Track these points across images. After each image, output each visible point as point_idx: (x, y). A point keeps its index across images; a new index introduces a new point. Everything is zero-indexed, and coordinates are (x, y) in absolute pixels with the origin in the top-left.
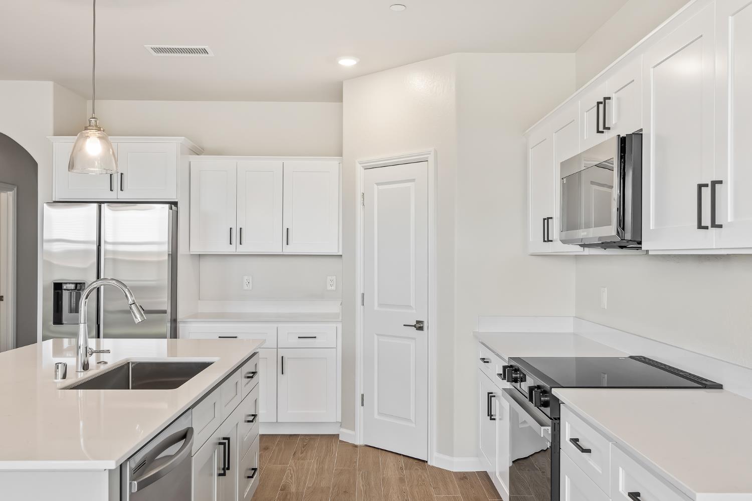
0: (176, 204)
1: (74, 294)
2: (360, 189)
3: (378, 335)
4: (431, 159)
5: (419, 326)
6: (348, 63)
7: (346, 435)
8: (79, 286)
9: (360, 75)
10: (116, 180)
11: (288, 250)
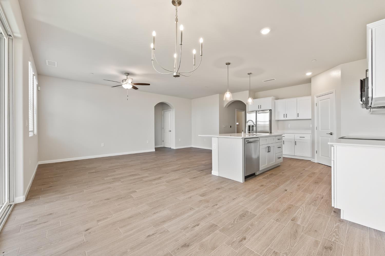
0: (271, 110)
1: (252, 128)
2: (315, 102)
3: (320, 136)
4: (334, 92)
5: (331, 134)
6: (309, 74)
7: (312, 160)
8: (253, 126)
9: (314, 76)
10: (260, 107)
11: (298, 118)
